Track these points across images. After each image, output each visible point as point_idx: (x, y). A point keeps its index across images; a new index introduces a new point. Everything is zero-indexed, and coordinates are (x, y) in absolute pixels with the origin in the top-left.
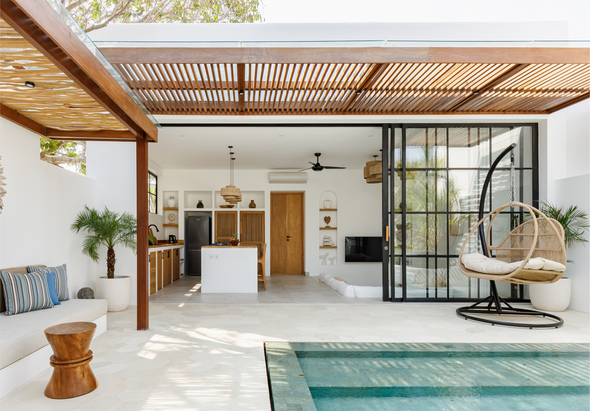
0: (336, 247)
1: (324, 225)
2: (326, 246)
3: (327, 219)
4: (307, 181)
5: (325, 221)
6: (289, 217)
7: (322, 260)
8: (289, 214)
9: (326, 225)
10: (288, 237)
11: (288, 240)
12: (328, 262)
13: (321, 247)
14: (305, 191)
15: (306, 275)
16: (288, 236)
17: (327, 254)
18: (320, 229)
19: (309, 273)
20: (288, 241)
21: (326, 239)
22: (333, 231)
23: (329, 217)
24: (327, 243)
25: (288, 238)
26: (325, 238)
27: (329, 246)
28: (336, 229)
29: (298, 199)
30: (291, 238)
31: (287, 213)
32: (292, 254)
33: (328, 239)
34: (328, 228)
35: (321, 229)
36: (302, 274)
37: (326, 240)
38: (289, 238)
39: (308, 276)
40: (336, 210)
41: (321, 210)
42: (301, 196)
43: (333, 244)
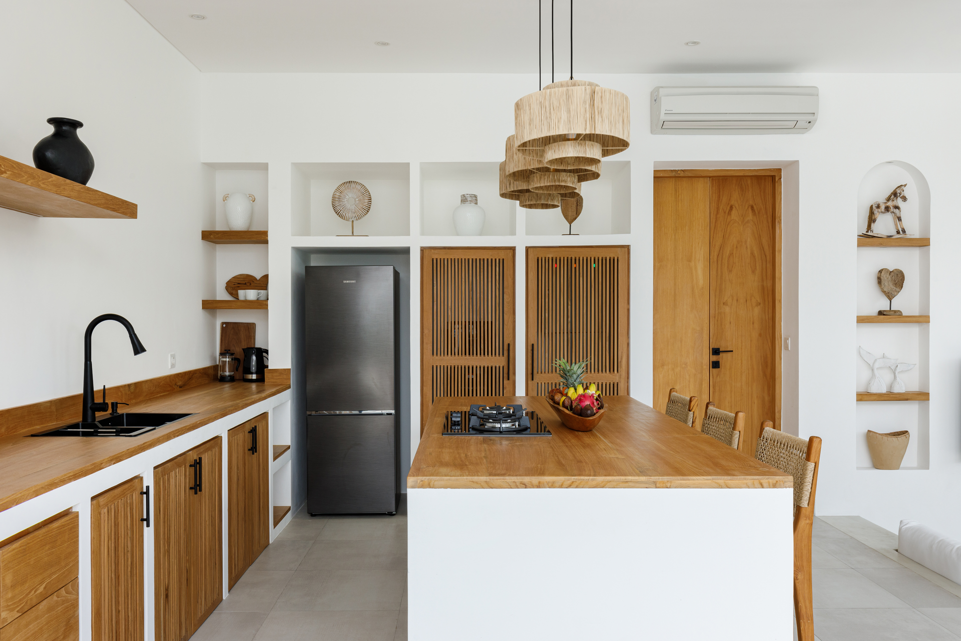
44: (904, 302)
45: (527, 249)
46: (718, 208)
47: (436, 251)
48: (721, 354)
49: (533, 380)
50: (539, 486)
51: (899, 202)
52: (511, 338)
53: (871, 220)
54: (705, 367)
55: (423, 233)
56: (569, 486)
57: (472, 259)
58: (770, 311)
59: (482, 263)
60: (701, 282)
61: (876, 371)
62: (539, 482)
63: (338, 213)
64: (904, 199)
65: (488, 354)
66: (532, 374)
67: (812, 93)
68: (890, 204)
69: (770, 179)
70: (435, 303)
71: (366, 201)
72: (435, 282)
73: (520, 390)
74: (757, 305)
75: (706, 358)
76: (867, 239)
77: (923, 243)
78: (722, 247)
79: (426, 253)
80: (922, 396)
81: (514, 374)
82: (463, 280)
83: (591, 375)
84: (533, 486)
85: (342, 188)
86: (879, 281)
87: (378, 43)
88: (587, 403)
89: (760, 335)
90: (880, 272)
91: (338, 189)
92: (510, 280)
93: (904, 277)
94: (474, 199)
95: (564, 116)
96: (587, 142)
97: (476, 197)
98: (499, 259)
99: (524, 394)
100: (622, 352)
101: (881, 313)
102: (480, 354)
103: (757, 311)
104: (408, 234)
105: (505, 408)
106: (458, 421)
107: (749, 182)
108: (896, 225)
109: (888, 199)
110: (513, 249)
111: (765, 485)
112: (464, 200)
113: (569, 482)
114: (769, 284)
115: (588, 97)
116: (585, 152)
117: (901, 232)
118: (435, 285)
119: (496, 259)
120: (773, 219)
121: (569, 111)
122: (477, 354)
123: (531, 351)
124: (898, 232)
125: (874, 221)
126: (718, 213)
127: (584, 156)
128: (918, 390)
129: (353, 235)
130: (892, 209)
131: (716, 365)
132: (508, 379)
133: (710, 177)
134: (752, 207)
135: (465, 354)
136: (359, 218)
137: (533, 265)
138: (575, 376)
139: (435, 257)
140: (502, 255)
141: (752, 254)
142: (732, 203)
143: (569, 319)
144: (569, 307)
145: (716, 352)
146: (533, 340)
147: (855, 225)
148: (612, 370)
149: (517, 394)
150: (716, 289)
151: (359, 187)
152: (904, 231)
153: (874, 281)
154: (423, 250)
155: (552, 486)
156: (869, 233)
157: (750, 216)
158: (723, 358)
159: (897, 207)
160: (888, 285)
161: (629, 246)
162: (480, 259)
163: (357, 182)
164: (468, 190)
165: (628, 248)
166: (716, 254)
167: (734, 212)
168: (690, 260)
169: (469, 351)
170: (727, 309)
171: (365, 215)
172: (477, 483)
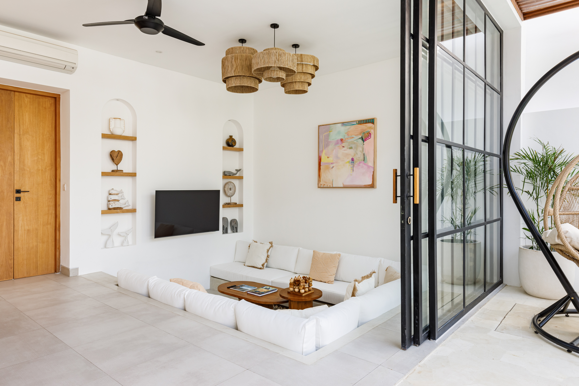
0: (133, 211)
1: (110, 166)
2: (115, 209)
3: (115, 155)
4: (76, 68)
5: (113, 160)
6: (20, 145)
7: (105, 238)
8: (20, 139)
9: (114, 167)
10: (18, 191)
11: (18, 199)
12: (117, 241)
13: (103, 212)
14: (68, 91)
15: (71, 275)
16: (18, 188)
17: (115, 225)
18: (102, 175)
19: (77, 269)
20: (20, 200)
21: (114, 194)
22: (129, 180)
23: (119, 151)
24: (117, 202)
25: (18, 195)
26: (110, 194)
27: (120, 208)
28: (133, 175)
29: (45, 108)
30: (26, 193)
31: (16, 135)
32: (28, 231)
33: (117, 194)
34: (116, 173)
35: (104, 174)
36: (56, 271)
37: (113, 197)
38: (21, 195)
39: (76, 277)
40: (133, 139)
41: (104, 136)
42: (52, 101)
43: (127, 204)
90: (111, 152)
93: (122, 154)
101: (113, 171)
128: (131, 208)
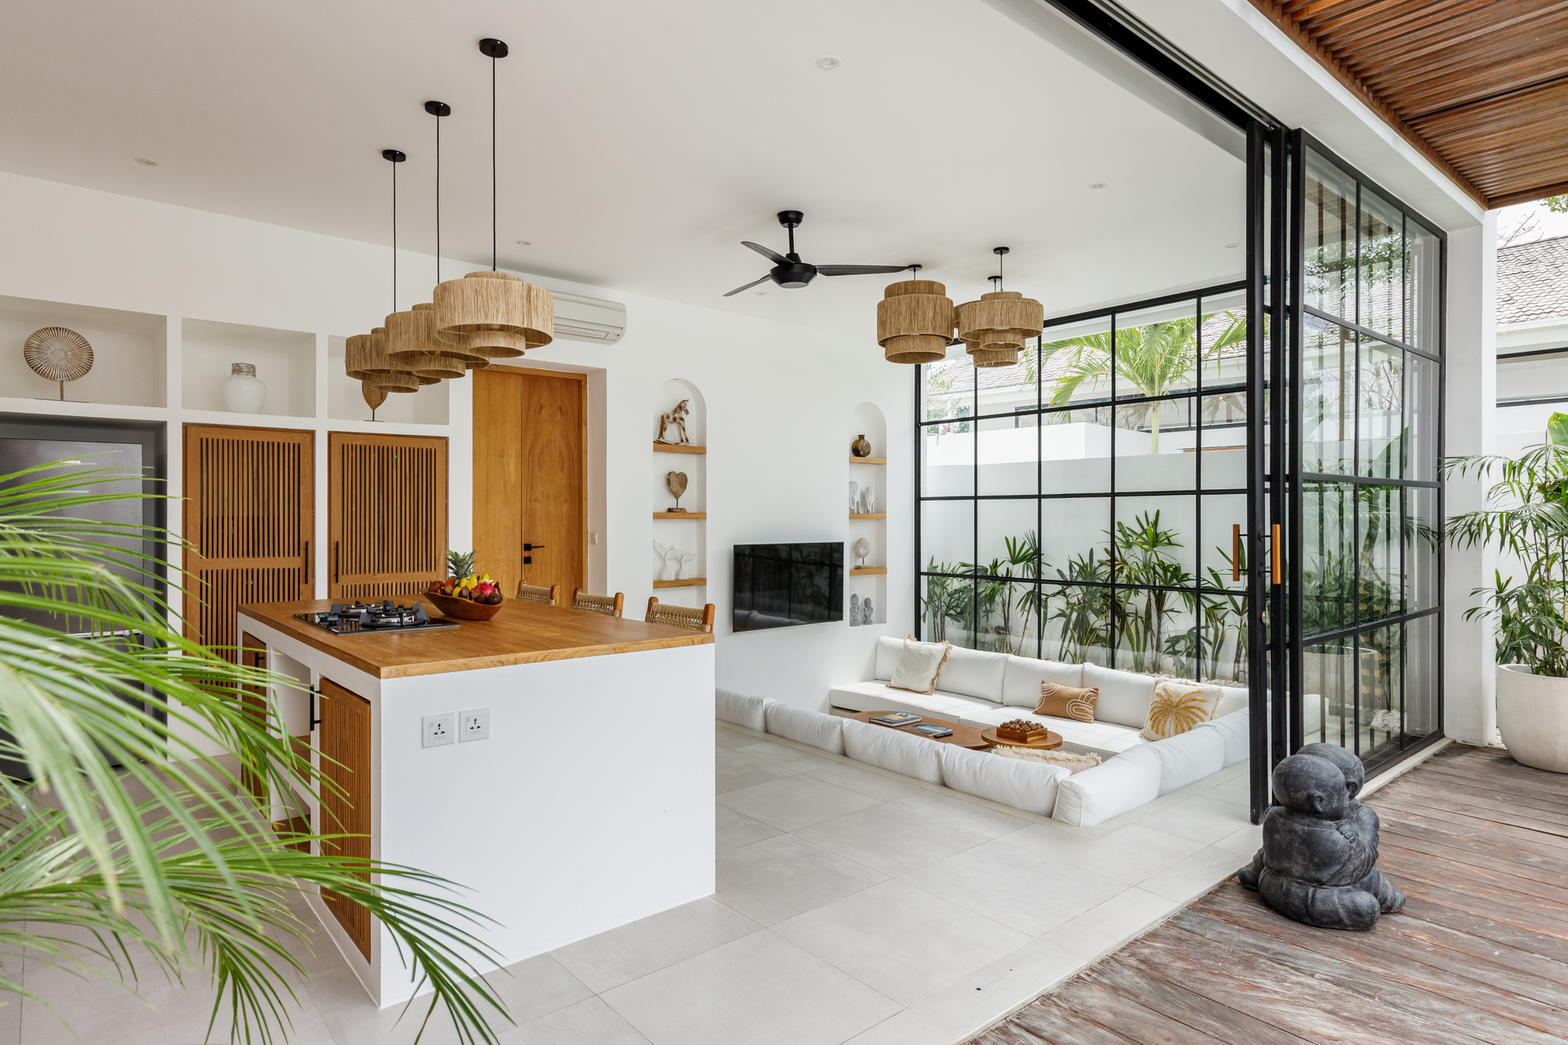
44: (688, 501)
45: (330, 434)
46: (529, 407)
47: (207, 429)
48: (532, 550)
49: (337, 582)
50: (515, 662)
51: (683, 414)
52: (310, 535)
53: (663, 429)
54: (517, 563)
55: (185, 406)
56: (543, 660)
57: (258, 442)
58: (577, 508)
59: (271, 447)
60: (513, 478)
61: (667, 562)
62: (516, 659)
63: (35, 369)
64: (687, 412)
65: (279, 555)
66: (337, 575)
67: (620, 309)
68: (676, 415)
69: (576, 383)
70: (205, 493)
71: (86, 357)
72: (205, 468)
73: (321, 592)
74: (565, 502)
75: (518, 554)
76: (660, 444)
77: (700, 451)
78: (533, 445)
79: (191, 431)
80: (700, 582)
81: (313, 576)
82: (245, 466)
83: (406, 574)
84: (510, 663)
85: (44, 335)
86: (669, 482)
87: (140, 161)
88: (489, 592)
89: (568, 531)
91: (36, 335)
92: (309, 469)
94: (252, 370)
95: (502, 307)
96: (517, 335)
97: (254, 367)
98: (294, 444)
99: (325, 597)
100: (440, 549)
102: (269, 555)
103: (565, 507)
104: (164, 405)
105: (373, 605)
106: (335, 621)
107: (558, 384)
108: (680, 434)
109: (675, 411)
110: (312, 433)
111: (695, 642)
112: (237, 369)
113: (542, 656)
114: (576, 482)
115: (525, 293)
116: (515, 344)
117: (685, 441)
118: (205, 471)
119: (289, 444)
120: (580, 422)
121: (507, 303)
122: (264, 555)
123: (334, 550)
124: (682, 441)
125: (665, 430)
126: (529, 410)
127: (514, 347)
129: (62, 398)
130: (678, 420)
131: (527, 560)
132: (306, 582)
133: (521, 375)
134: (560, 408)
135: (248, 555)
136: (73, 378)
137: (337, 452)
138: (466, 566)
139: (204, 436)
140: (297, 439)
141: (561, 452)
142: (542, 402)
143: (381, 514)
144: (381, 501)
145: (528, 547)
146: (337, 537)
147: (651, 434)
148: (428, 568)
149: (318, 597)
150: (528, 483)
151: (74, 337)
152: (687, 440)
153: (663, 483)
154: (186, 427)
155: (527, 661)
156: (661, 440)
157: (559, 417)
158: (535, 554)
159: (682, 419)
160: (675, 486)
161: (446, 438)
162: (268, 443)
163: (69, 331)
164: (244, 358)
165: (445, 440)
166: (527, 451)
167: (544, 411)
168: (502, 456)
169: (254, 552)
170: (538, 506)
171: (83, 374)
172: (455, 666)
